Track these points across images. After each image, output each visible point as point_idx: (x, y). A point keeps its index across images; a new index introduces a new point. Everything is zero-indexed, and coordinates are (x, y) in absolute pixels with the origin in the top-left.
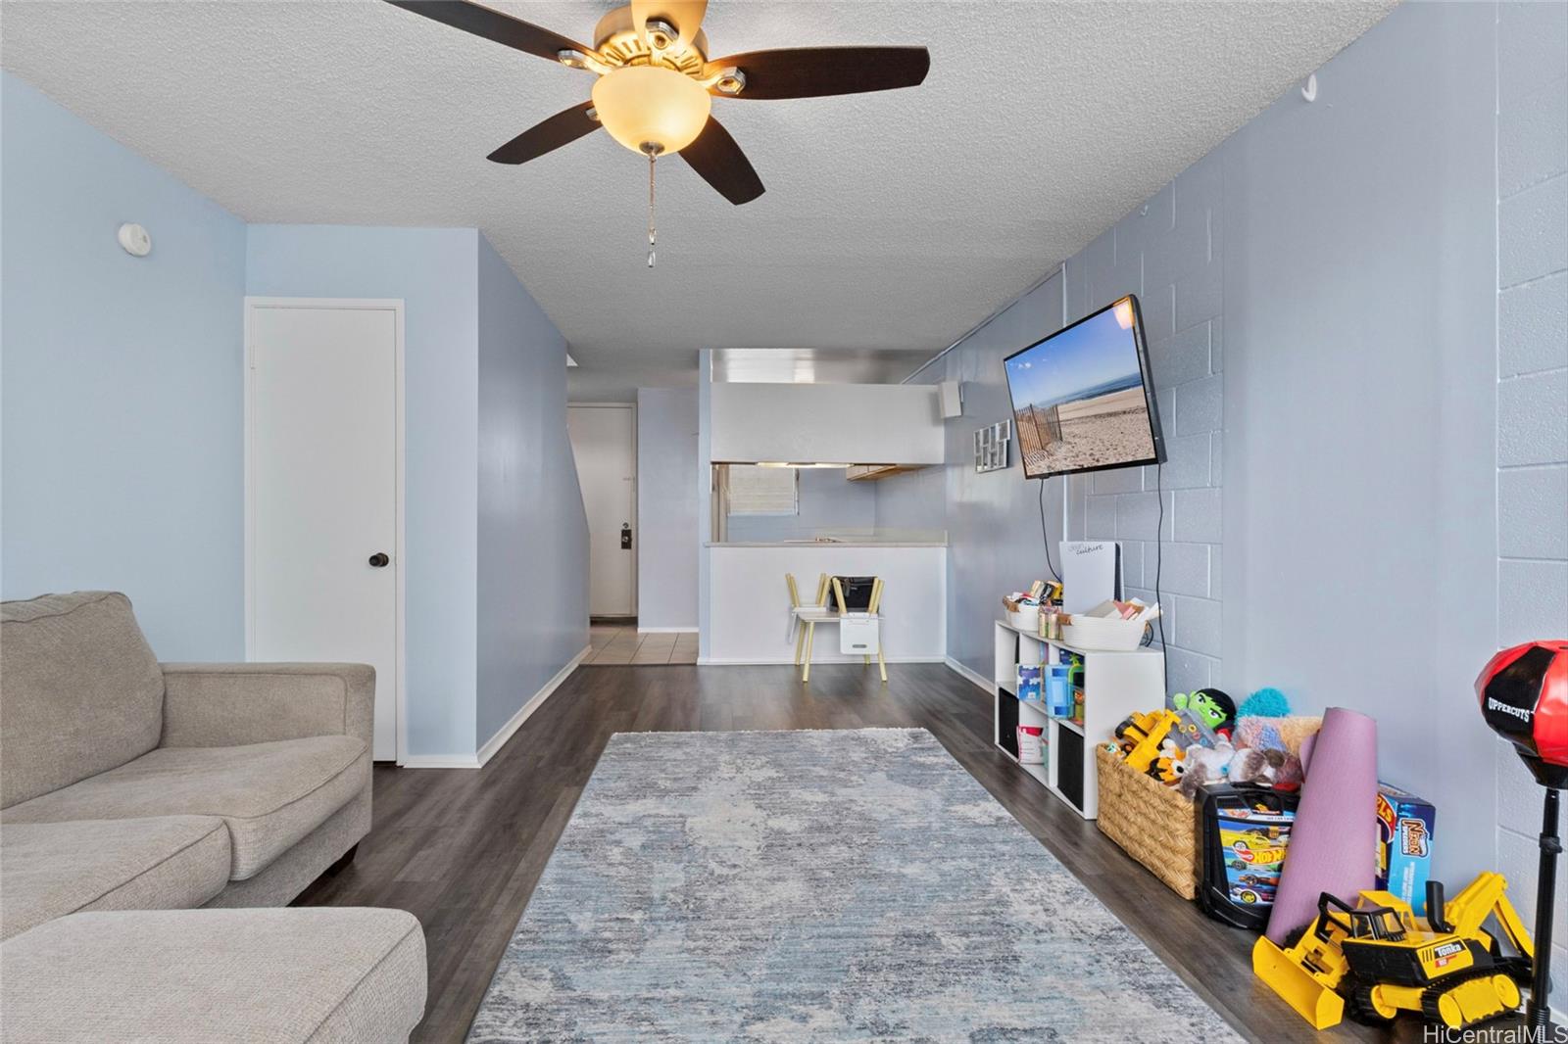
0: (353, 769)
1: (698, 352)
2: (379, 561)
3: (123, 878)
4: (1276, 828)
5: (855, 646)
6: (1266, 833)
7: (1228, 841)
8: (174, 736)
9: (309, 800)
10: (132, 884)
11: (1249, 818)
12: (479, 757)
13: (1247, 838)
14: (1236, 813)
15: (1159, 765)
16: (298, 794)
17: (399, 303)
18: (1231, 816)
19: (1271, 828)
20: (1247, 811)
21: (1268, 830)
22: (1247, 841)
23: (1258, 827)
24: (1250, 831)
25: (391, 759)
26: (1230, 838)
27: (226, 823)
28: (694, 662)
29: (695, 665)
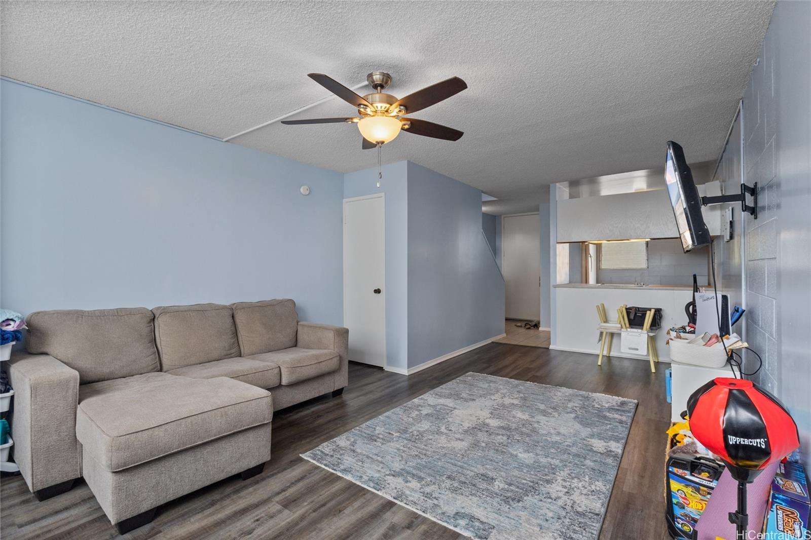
0: (329, 361)
1: (549, 185)
2: (378, 291)
3: (246, 374)
4: (705, 489)
5: (630, 349)
6: (698, 490)
7: (674, 488)
8: (299, 344)
9: (308, 367)
10: (247, 376)
11: (687, 477)
12: (408, 371)
13: (685, 489)
14: (680, 472)
15: (677, 438)
16: (304, 365)
17: (383, 194)
18: (676, 472)
19: (702, 488)
20: (688, 472)
21: (699, 488)
22: (685, 491)
23: (693, 484)
24: (687, 486)
25: (382, 366)
26: (675, 486)
27: (279, 367)
28: (547, 347)
29: (548, 349)
